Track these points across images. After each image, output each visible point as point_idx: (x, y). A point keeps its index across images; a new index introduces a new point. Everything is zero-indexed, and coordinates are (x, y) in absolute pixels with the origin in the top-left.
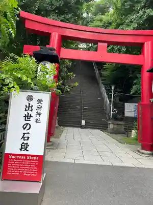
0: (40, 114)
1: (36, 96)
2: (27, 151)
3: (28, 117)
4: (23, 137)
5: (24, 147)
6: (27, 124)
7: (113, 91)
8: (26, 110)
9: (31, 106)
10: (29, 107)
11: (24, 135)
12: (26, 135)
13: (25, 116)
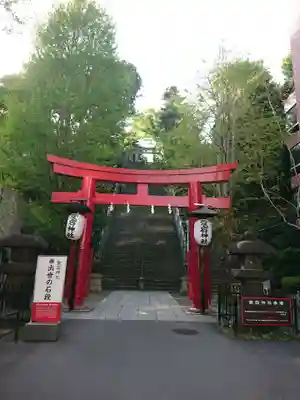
0: (59, 272)
1: (56, 259)
2: (50, 300)
3: (50, 275)
5: (48, 297)
6: (50, 280)
8: (49, 270)
10: (51, 268)
11: (47, 288)
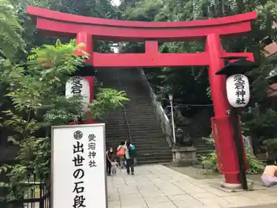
0: (94, 154)
2: (84, 206)
4: (76, 188)
5: (79, 201)
6: (79, 170)
7: (171, 103)
8: (75, 152)
9: (80, 145)
10: (78, 147)
11: (77, 186)
12: (79, 186)
13: (75, 160)
